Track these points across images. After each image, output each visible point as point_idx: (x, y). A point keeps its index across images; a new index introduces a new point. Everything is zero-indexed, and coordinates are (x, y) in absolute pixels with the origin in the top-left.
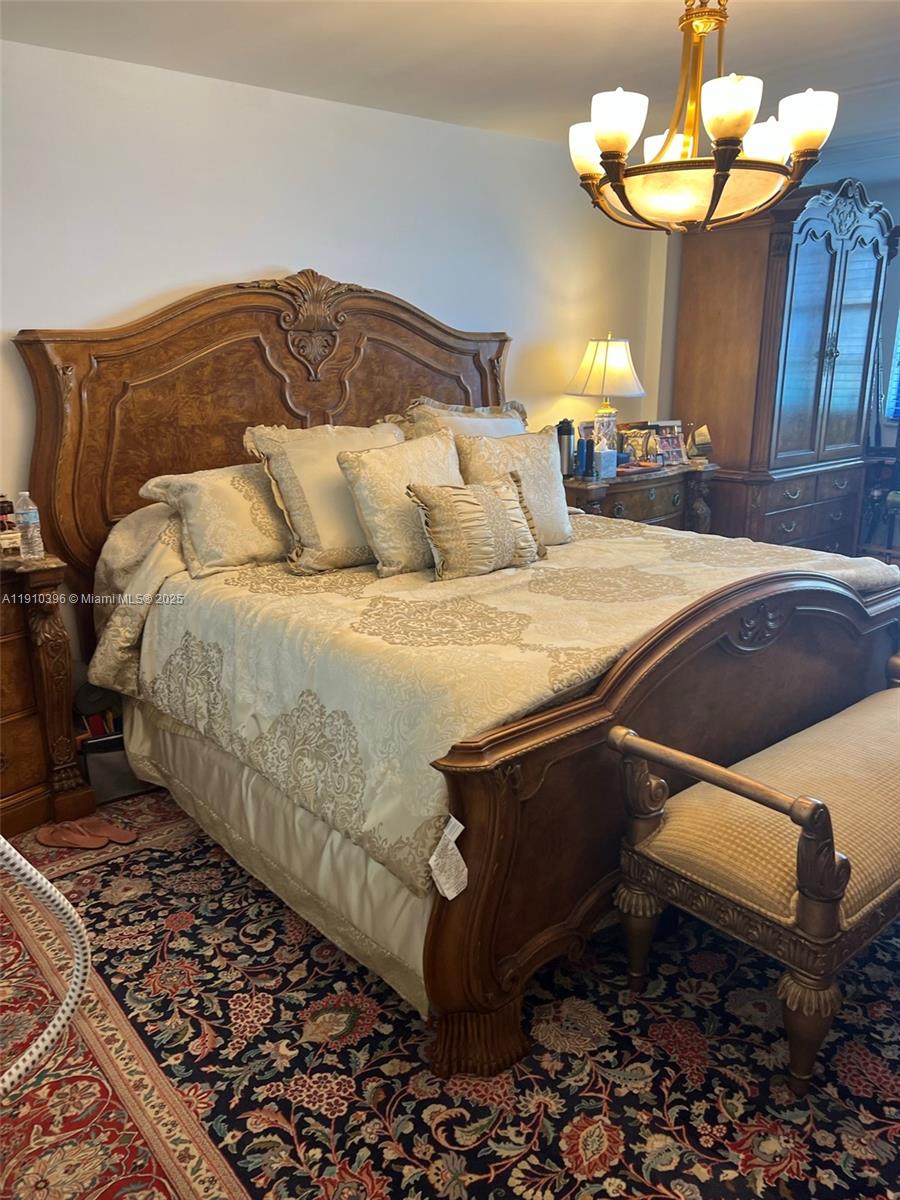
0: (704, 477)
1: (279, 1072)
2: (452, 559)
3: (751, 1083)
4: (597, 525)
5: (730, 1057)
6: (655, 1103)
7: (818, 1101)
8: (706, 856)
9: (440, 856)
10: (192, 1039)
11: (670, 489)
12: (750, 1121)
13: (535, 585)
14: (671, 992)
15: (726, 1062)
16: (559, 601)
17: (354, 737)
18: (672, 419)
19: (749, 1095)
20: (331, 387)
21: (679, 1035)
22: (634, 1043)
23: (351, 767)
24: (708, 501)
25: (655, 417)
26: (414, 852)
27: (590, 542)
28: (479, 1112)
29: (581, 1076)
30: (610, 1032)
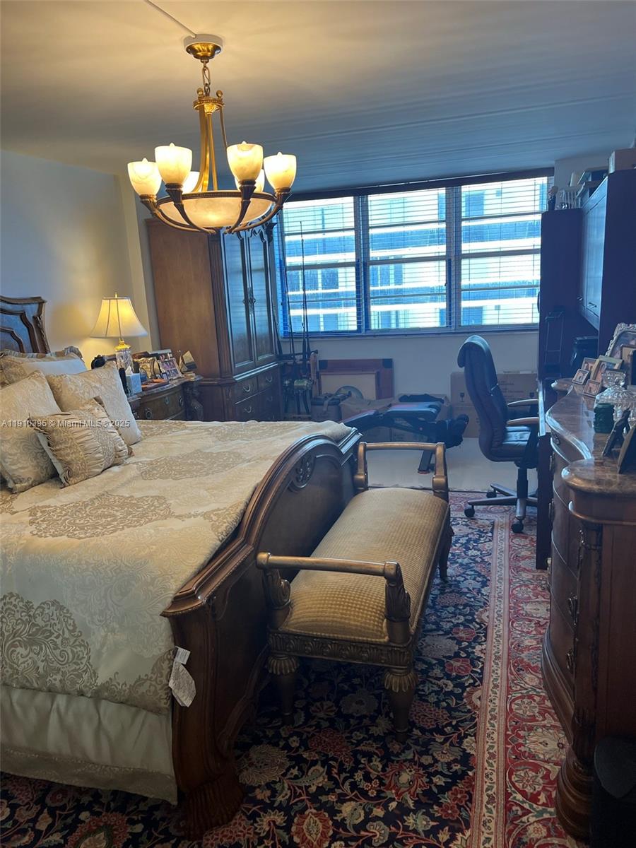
0: (195, 385)
2: (74, 468)
3: (377, 748)
4: (151, 426)
5: (359, 738)
6: (334, 786)
7: (413, 741)
8: (327, 619)
9: (176, 679)
11: (176, 395)
12: (388, 770)
13: (147, 474)
14: (309, 717)
15: (359, 743)
16: (170, 483)
17: (70, 618)
18: (162, 349)
19: (379, 755)
21: (327, 740)
22: (304, 756)
23: (72, 640)
24: (200, 400)
25: (151, 349)
26: (154, 683)
27: (154, 439)
29: (284, 792)
30: (288, 757)
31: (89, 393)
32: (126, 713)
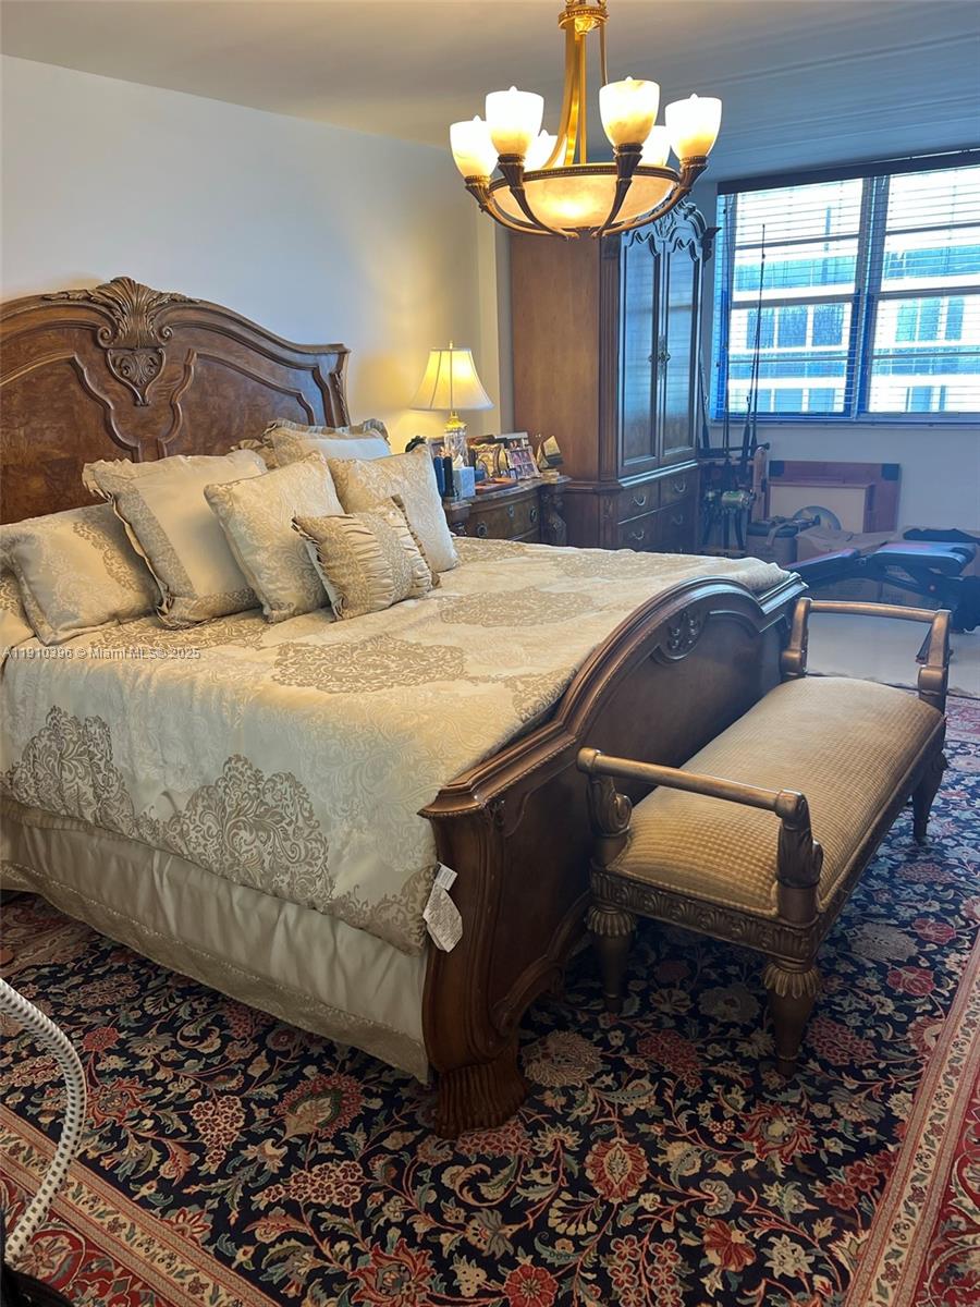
0: (557, 490)
1: (273, 1174)
2: (351, 595)
3: (743, 1076)
4: (476, 547)
5: (718, 1055)
6: (663, 1114)
7: (805, 1078)
8: (681, 864)
9: (433, 909)
10: (161, 1163)
11: (527, 504)
12: (753, 1110)
13: (447, 615)
14: (646, 1006)
15: (716, 1061)
16: (479, 630)
17: (306, 800)
18: (515, 431)
19: (745, 1086)
20: (161, 412)
21: (666, 1045)
22: (627, 1062)
23: (307, 832)
24: (561, 514)
25: (499, 432)
26: (403, 909)
27: (477, 566)
28: (499, 1163)
29: (587, 1105)
30: (601, 1057)
31: (385, 489)
32: (369, 945)
